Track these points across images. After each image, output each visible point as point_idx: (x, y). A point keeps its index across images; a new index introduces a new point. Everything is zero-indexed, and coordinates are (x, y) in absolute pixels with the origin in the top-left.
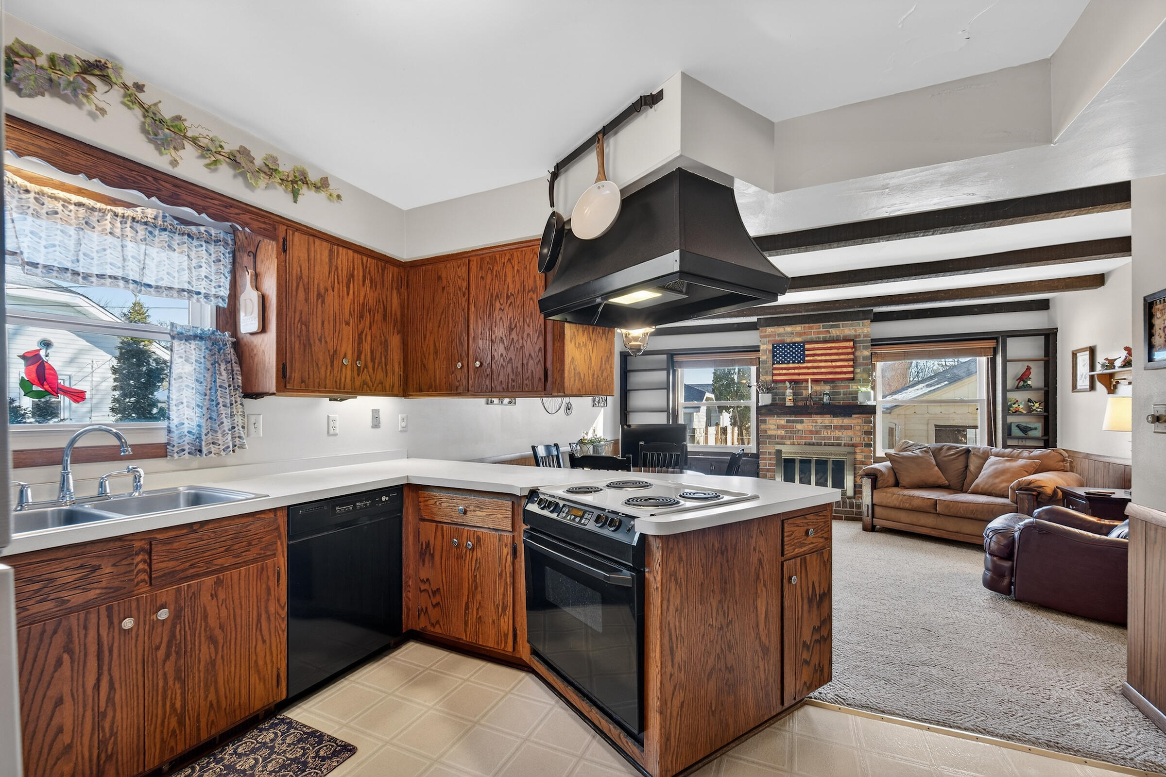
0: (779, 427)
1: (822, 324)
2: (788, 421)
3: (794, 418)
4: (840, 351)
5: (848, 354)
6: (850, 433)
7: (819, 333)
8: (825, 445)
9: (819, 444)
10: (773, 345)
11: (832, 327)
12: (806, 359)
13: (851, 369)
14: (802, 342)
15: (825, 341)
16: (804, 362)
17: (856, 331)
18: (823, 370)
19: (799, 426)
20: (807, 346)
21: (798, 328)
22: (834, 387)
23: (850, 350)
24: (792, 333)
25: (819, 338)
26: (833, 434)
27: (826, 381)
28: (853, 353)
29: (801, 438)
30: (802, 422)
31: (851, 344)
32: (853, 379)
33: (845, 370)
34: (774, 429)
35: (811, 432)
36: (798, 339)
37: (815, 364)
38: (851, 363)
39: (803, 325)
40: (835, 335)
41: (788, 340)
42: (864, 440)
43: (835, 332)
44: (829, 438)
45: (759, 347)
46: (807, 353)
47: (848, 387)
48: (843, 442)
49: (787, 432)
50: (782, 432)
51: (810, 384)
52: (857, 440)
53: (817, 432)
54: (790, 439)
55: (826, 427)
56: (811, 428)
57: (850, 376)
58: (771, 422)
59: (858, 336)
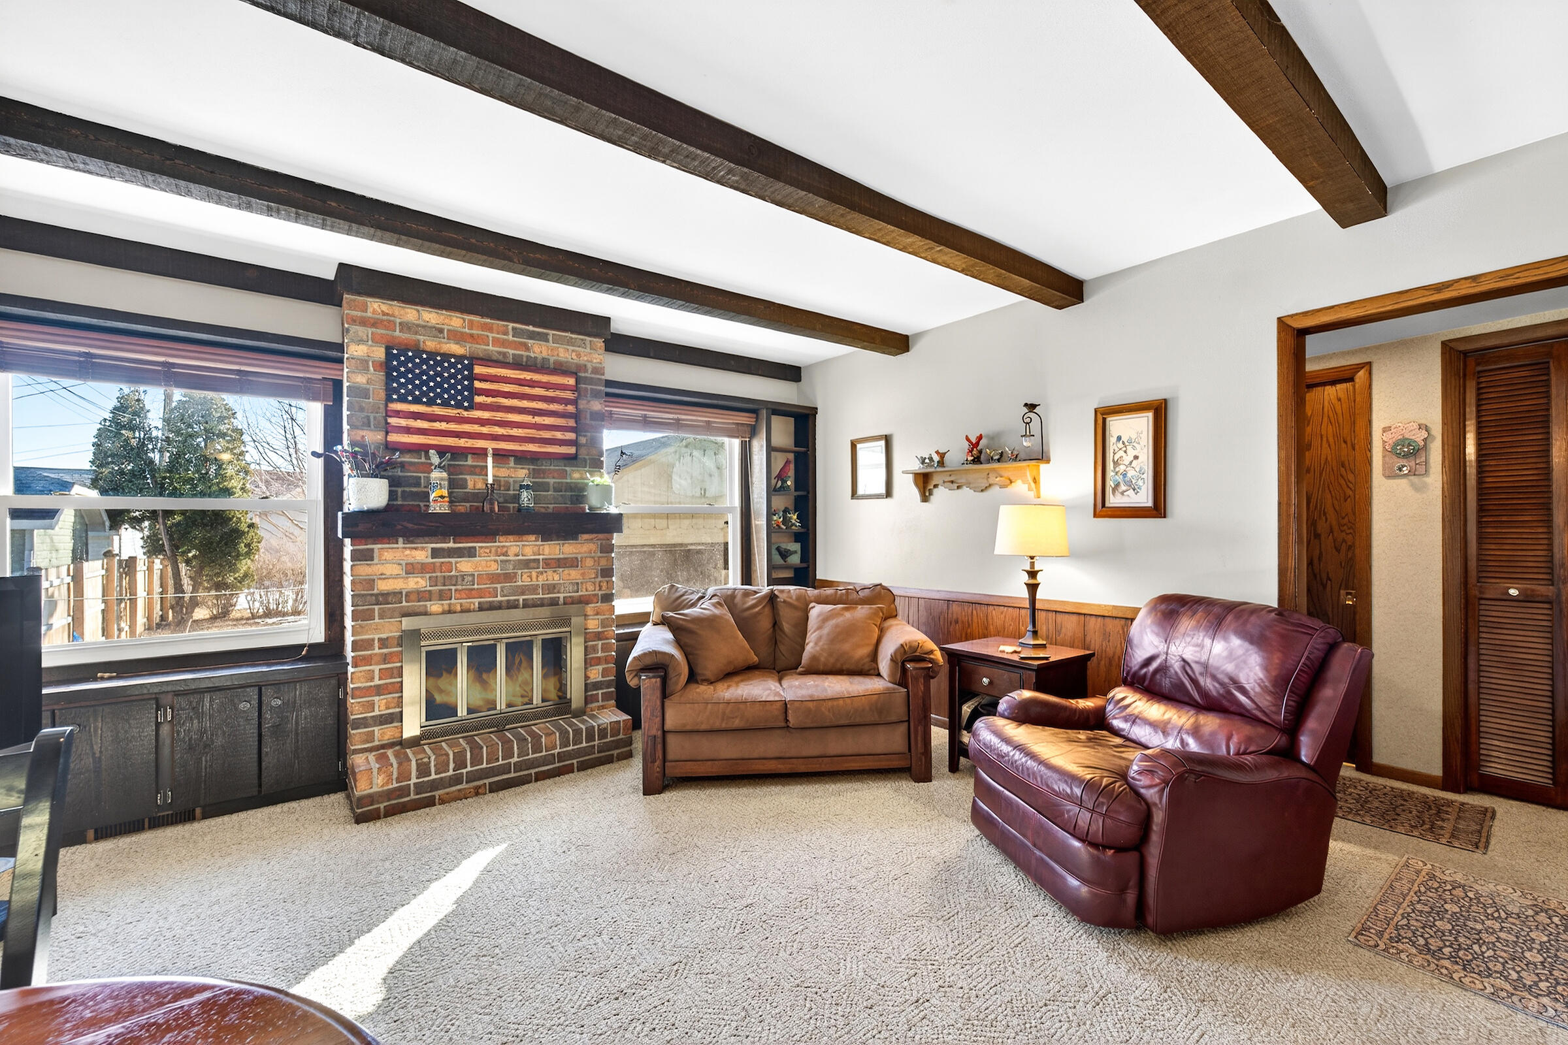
0: (412, 569)
1: (511, 325)
2: (435, 553)
3: (451, 545)
4: (551, 393)
5: (566, 402)
6: (574, 574)
7: (504, 343)
8: (525, 606)
9: (513, 606)
10: (388, 349)
11: (532, 336)
12: (478, 399)
13: (571, 436)
14: (463, 357)
15: (517, 365)
16: (471, 407)
17: (579, 355)
18: (515, 432)
19: (465, 565)
20: (478, 370)
21: (455, 321)
22: (535, 473)
23: (568, 395)
24: (441, 331)
25: (504, 354)
26: (541, 580)
27: (521, 458)
28: (575, 402)
29: (470, 594)
30: (471, 553)
31: (571, 381)
32: (572, 459)
33: (559, 435)
34: (397, 577)
35: (494, 578)
36: (456, 349)
37: (499, 416)
38: (571, 423)
39: (468, 317)
40: (540, 356)
41: (430, 344)
42: (600, 587)
43: (539, 350)
44: (533, 589)
45: (340, 347)
46: (477, 384)
47: (564, 474)
48: (561, 596)
49: (434, 581)
50: (418, 583)
51: (490, 460)
52: (588, 589)
53: (509, 577)
54: (442, 596)
55: (527, 564)
56: (494, 568)
57: (572, 450)
58: (388, 555)
59: (583, 368)
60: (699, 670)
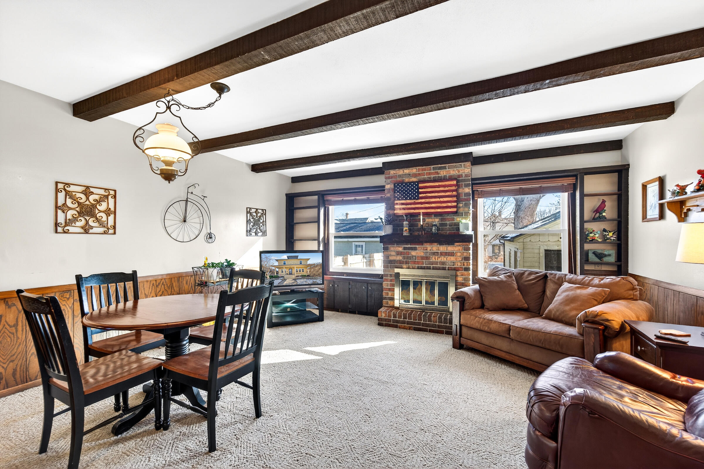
0: (398, 253)
1: (432, 166)
2: (405, 249)
3: (409, 246)
4: (446, 189)
5: (452, 191)
6: (452, 258)
7: (430, 174)
8: (433, 269)
9: (429, 268)
10: (394, 184)
11: (440, 168)
12: (420, 195)
13: (455, 204)
14: (416, 182)
15: (435, 181)
16: (418, 199)
17: (459, 171)
18: (433, 205)
19: (413, 253)
20: (420, 185)
21: (414, 170)
22: (442, 220)
23: (454, 188)
24: (410, 175)
25: (430, 178)
26: (439, 260)
27: (436, 214)
28: (456, 190)
29: (415, 263)
30: (415, 249)
31: (455, 182)
32: (456, 213)
33: (450, 204)
34: (394, 256)
35: (422, 258)
36: (414, 179)
37: (427, 200)
38: (455, 199)
39: (417, 168)
40: (443, 175)
41: (407, 180)
42: (464, 265)
43: (443, 173)
44: (436, 263)
45: (384, 186)
46: (420, 190)
47: (453, 219)
48: (447, 266)
49: (404, 258)
50: (399, 258)
51: (421, 216)
52: (458, 265)
53: (427, 258)
54: (406, 263)
55: (434, 254)
56: (422, 254)
57: (455, 210)
58: (392, 249)
59: (461, 176)
60: (486, 304)
